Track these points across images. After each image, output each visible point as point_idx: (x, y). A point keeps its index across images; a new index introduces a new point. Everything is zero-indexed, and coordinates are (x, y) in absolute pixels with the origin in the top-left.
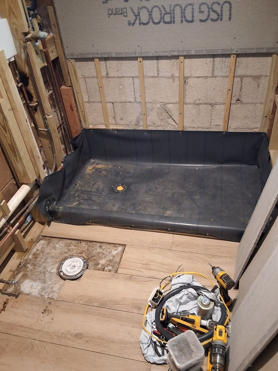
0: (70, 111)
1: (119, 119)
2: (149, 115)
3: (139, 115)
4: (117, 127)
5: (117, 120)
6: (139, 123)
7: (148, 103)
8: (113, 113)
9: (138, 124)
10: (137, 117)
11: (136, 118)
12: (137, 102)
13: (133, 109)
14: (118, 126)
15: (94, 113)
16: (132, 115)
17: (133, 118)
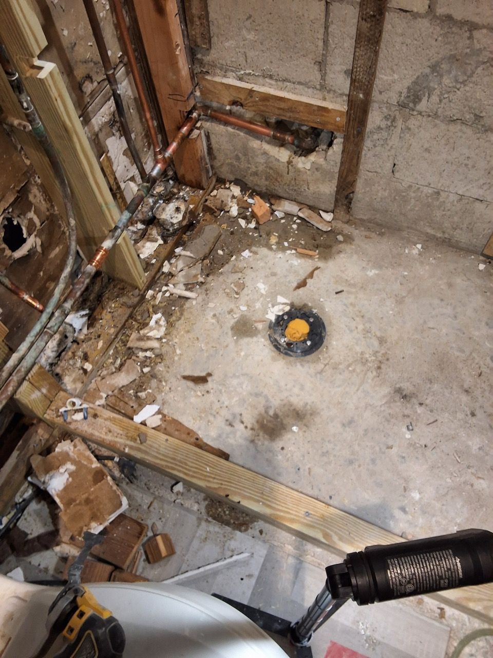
0: (153, 14)
1: (339, 72)
2: (474, 79)
3: (428, 70)
4: (324, 99)
5: (332, 76)
6: (415, 103)
7: (484, 31)
8: (321, 43)
9: (411, 105)
10: (418, 77)
11: (407, 83)
12: (435, 17)
13: (409, 41)
14: (328, 96)
15: (244, 32)
16: (395, 68)
17: (396, 77)
